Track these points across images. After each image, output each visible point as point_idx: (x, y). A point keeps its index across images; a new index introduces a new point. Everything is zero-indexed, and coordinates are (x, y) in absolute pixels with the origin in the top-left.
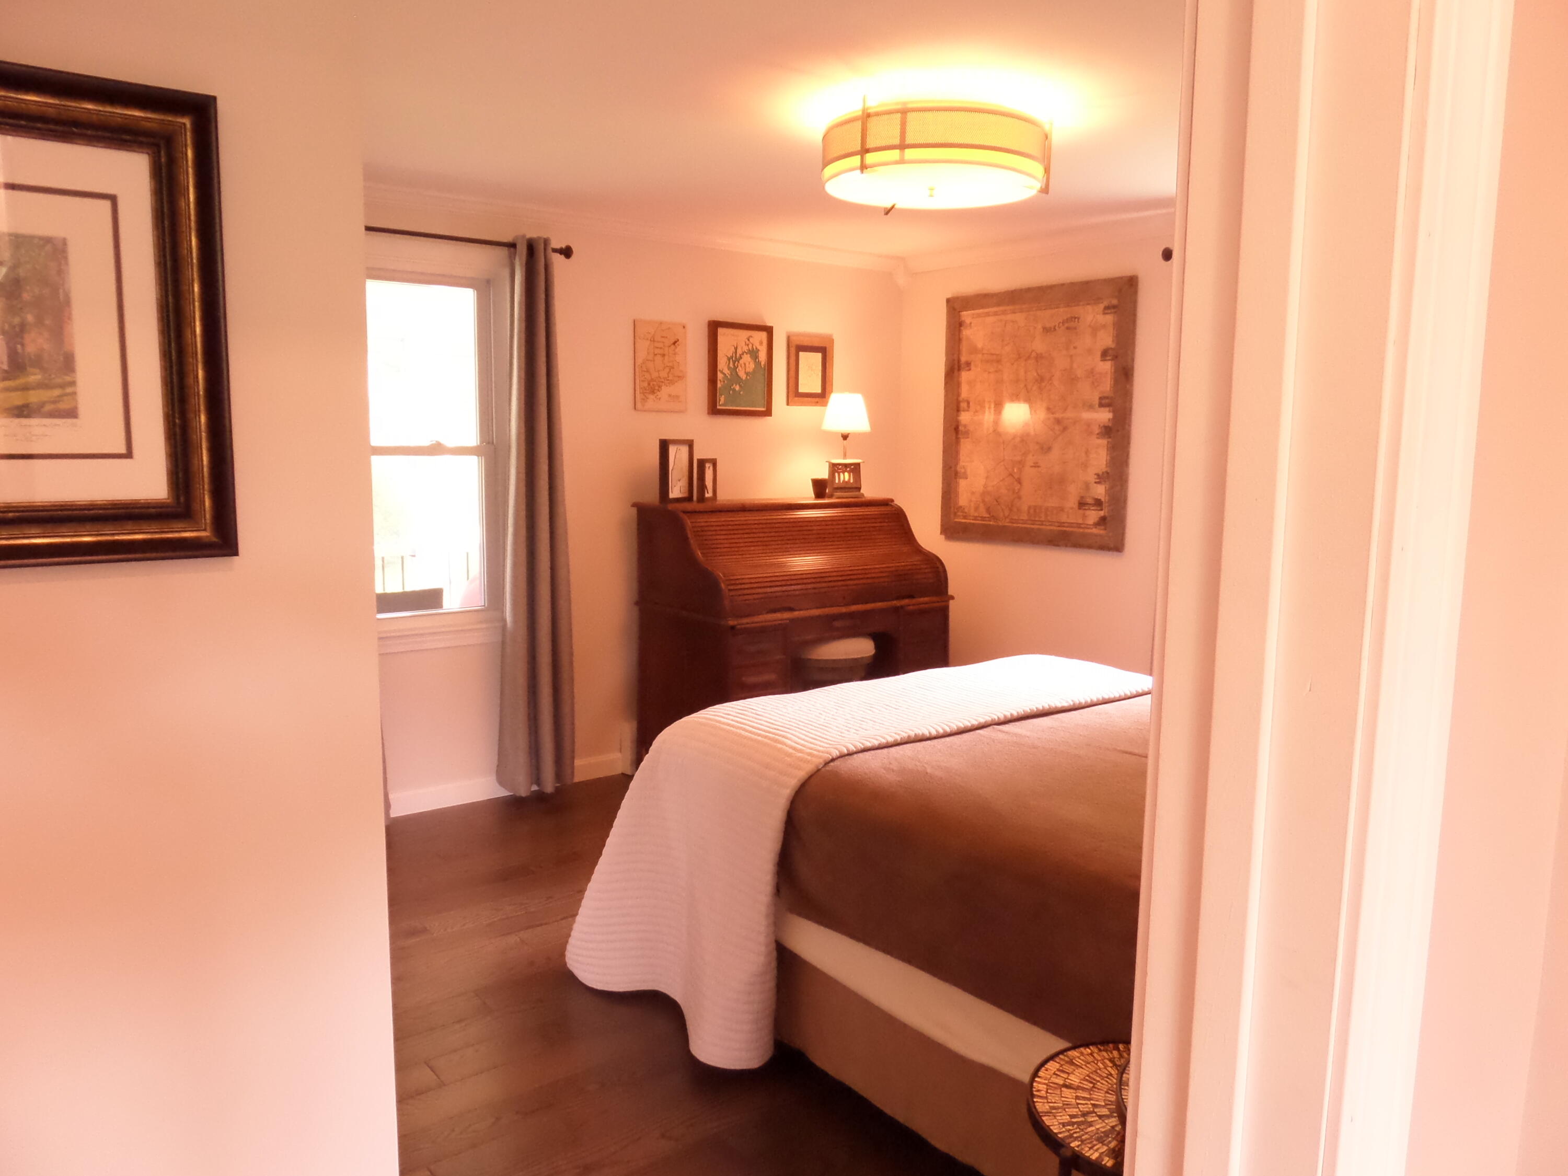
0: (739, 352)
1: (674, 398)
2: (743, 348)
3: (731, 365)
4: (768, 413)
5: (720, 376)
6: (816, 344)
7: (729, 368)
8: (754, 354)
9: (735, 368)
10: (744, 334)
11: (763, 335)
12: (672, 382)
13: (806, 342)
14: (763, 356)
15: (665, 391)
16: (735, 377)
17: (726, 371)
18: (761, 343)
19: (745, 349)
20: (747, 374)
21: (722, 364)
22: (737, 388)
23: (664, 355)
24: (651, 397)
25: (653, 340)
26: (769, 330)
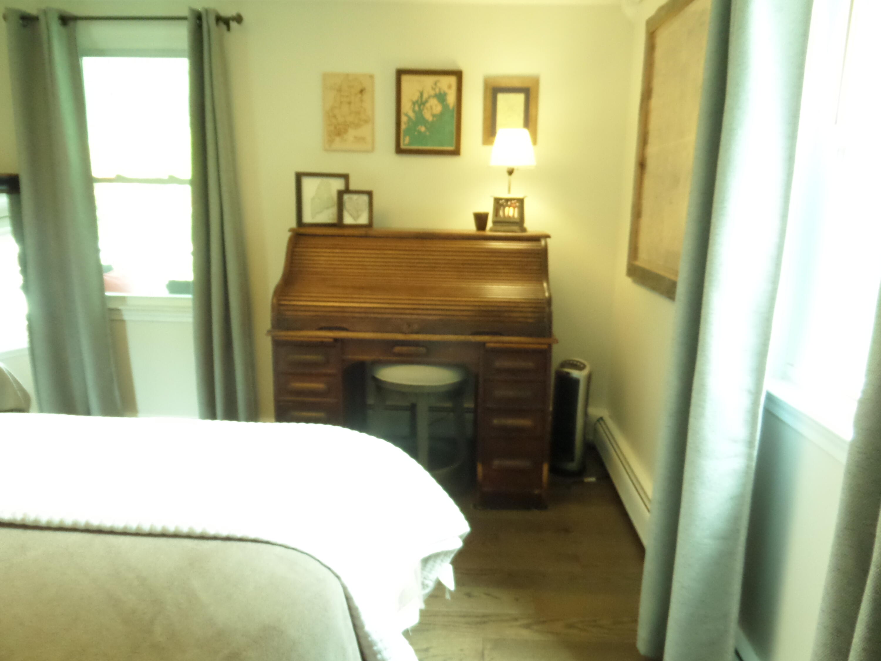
0: (425, 96)
1: (359, 139)
2: (428, 91)
3: (417, 108)
4: (456, 152)
5: (404, 119)
6: (517, 84)
7: (414, 111)
8: (441, 97)
9: (421, 111)
10: (429, 80)
11: (452, 80)
12: (357, 126)
13: (504, 84)
14: (451, 99)
15: (352, 133)
16: (420, 119)
17: (411, 114)
18: (450, 87)
19: (432, 93)
20: (434, 116)
21: (406, 107)
22: (423, 129)
23: (349, 103)
24: (338, 139)
25: (340, 90)
26: (458, 74)
